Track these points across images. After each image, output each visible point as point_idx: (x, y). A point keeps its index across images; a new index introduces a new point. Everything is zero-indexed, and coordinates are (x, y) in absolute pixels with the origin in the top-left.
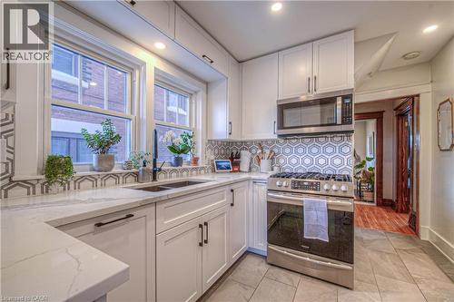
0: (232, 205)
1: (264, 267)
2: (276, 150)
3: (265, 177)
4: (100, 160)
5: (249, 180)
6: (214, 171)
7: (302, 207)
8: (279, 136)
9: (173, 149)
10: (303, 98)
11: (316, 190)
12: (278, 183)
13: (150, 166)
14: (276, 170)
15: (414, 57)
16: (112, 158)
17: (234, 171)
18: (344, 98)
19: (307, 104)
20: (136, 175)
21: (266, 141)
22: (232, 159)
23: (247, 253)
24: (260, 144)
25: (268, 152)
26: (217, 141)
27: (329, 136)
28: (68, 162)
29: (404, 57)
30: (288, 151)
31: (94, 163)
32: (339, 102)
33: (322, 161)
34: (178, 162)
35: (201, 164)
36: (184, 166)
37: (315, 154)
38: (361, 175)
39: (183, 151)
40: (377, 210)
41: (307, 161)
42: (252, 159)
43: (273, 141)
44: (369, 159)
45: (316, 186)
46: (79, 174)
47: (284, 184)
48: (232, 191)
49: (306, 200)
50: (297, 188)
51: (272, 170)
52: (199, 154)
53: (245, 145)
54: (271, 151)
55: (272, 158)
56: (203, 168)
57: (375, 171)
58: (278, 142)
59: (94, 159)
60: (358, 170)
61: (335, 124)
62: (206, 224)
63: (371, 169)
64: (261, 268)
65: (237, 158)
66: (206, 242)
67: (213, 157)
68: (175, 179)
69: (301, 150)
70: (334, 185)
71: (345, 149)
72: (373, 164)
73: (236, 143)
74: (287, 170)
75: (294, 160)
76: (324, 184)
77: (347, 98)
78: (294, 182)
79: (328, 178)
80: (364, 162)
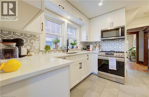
0: (88, 59)
2: (101, 44)
3: (97, 52)
4: (55, 46)
5: (92, 53)
6: (82, 50)
8: (102, 40)
9: (71, 44)
10: (109, 29)
11: (113, 55)
12: (101, 54)
13: (66, 48)
14: (101, 50)
16: (58, 46)
17: (88, 51)
19: (111, 30)
20: (63, 50)
21: (97, 42)
22: (87, 47)
23: (92, 74)
24: (96, 43)
25: (98, 45)
26: (83, 42)
27: (117, 40)
28: (50, 47)
29: (144, 14)
30: (104, 44)
31: (54, 47)
32: (120, 29)
33: (115, 48)
34: (73, 47)
35: (79, 48)
36: (74, 49)
37: (113, 45)
38: (131, 53)
39: (74, 45)
40: (136, 64)
41: (111, 47)
42: (93, 47)
43: (100, 42)
46: (51, 50)
47: (103, 54)
48: (88, 55)
49: (109, 59)
50: (107, 55)
51: (99, 50)
52: (78, 46)
53: (91, 43)
55: (99, 47)
56: (79, 49)
57: (136, 51)
58: (101, 42)
59: (54, 46)
60: (130, 51)
61: (119, 36)
62: (81, 63)
63: (134, 51)
64: (96, 77)
65: (89, 47)
66: (81, 68)
67: (82, 47)
68: (72, 52)
69: (108, 44)
70: (118, 54)
71: (123, 44)
72: (135, 49)
73: (88, 42)
74: (104, 50)
75: (106, 47)
76: (115, 54)
77: (123, 28)
78: (106, 53)
79: (117, 52)
80: (132, 49)
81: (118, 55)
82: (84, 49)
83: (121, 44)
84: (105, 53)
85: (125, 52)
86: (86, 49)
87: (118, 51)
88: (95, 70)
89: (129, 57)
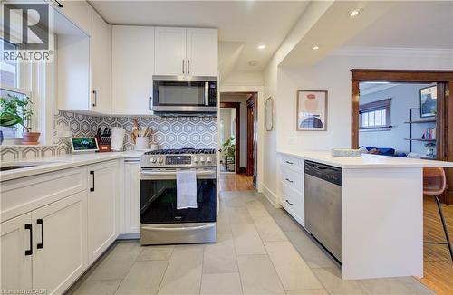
0: (92, 190)
1: (136, 251)
2: (153, 128)
3: (139, 154)
5: (120, 159)
6: (69, 151)
7: (175, 180)
8: (155, 112)
11: (188, 163)
12: (152, 160)
14: (153, 148)
15: (254, 65)
17: (101, 151)
18: (211, 83)
21: (143, 118)
22: (99, 136)
23: (117, 241)
24: (137, 120)
25: (144, 129)
26: (75, 113)
27: (200, 115)
29: (250, 63)
30: (165, 128)
32: (207, 86)
36: (9, 145)
37: (189, 132)
38: (227, 151)
40: (236, 177)
41: (183, 138)
42: (126, 136)
43: (150, 118)
44: (232, 139)
45: (188, 160)
47: (158, 161)
48: (92, 172)
49: (178, 174)
50: (171, 163)
51: (150, 147)
53: (118, 121)
54: (148, 129)
55: (150, 136)
57: (235, 147)
58: (155, 119)
61: (203, 105)
62: (40, 221)
63: (233, 146)
65: (104, 135)
66: (40, 246)
67: (68, 134)
69: (177, 128)
70: (202, 158)
71: (213, 128)
72: (234, 142)
73: (106, 118)
74: (165, 148)
75: (171, 138)
76: (194, 158)
77: (212, 83)
78: (168, 158)
79: (198, 152)
80: (229, 141)
81: (202, 160)
82: (78, 145)
83: (209, 130)
84: (164, 156)
85: (217, 149)
86: (89, 147)
87: (202, 148)
88: (131, 223)
89: (224, 161)
